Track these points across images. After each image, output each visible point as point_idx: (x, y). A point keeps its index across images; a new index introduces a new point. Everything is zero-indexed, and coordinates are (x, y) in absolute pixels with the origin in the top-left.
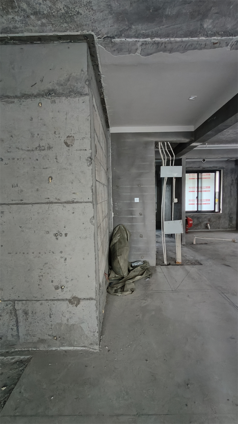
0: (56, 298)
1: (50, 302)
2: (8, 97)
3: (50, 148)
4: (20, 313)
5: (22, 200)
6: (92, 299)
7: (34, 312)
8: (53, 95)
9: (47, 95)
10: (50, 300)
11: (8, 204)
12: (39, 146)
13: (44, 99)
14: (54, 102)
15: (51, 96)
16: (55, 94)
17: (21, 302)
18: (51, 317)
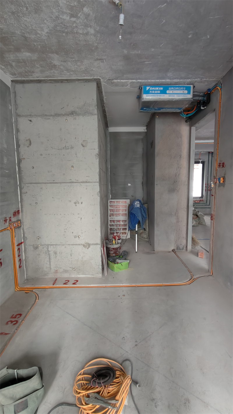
0: (75, 244)
1: (71, 246)
2: (46, 115)
3: (72, 148)
4: (52, 253)
5: (54, 181)
6: (98, 244)
7: (61, 253)
8: (75, 114)
9: (71, 114)
10: (71, 245)
11: (45, 183)
12: (66, 147)
13: (69, 117)
14: (75, 119)
15: (73, 115)
16: (76, 114)
17: (52, 246)
18: (71, 256)
